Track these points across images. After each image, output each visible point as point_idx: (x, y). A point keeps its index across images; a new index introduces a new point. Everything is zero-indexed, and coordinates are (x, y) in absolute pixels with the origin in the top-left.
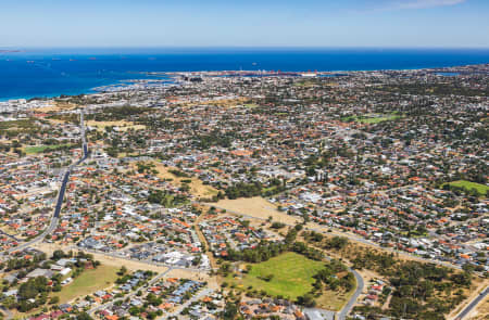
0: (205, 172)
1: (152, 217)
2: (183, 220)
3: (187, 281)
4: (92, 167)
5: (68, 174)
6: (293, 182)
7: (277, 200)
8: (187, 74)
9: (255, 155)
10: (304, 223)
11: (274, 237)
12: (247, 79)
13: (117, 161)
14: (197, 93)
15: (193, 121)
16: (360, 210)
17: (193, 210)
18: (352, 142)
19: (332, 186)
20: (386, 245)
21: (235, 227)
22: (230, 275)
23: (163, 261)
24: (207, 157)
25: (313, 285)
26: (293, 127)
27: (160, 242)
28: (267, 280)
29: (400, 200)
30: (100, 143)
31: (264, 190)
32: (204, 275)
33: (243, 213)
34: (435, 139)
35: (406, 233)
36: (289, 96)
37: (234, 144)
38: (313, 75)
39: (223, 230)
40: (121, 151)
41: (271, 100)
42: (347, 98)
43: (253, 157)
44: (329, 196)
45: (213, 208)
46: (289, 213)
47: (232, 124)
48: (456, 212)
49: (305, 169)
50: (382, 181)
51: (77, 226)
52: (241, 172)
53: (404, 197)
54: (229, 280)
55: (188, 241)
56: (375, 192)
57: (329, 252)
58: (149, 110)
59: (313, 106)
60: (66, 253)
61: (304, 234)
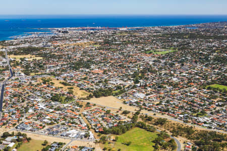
0: (80, 82)
1: (55, 109)
2: (73, 111)
3: (83, 147)
4: (17, 81)
5: (3, 85)
6: (128, 87)
7: (122, 97)
8: (59, 29)
9: (105, 72)
10: (140, 111)
11: (125, 119)
12: (92, 31)
13: (31, 77)
14: (67, 39)
15: (68, 54)
16: (168, 102)
17: (78, 104)
18: (154, 64)
19: (149, 89)
20: (187, 122)
21: (103, 114)
22: (107, 143)
23: (67, 135)
24: (79, 74)
25: (153, 146)
26: (122, 57)
27: (63, 124)
28: (128, 145)
29: (187, 96)
30: (19, 67)
31: (114, 92)
32: (92, 143)
33: (105, 105)
34: (196, 62)
35: (196, 114)
36: (116, 41)
37: (92, 67)
38: (125, 29)
39: (97, 116)
40: (31, 72)
41: (107, 42)
42: (145, 41)
43: (104, 73)
44: (149, 94)
45: (88, 103)
46: (130, 105)
47: (89, 56)
48: (218, 102)
49: (133, 80)
50: (175, 86)
51: (14, 116)
52: (100, 82)
53: (189, 94)
54: (107, 146)
55: (79, 123)
56: (173, 92)
57: (158, 127)
58: (43, 48)
59: (129, 45)
60: (10, 133)
61: (141, 117)
